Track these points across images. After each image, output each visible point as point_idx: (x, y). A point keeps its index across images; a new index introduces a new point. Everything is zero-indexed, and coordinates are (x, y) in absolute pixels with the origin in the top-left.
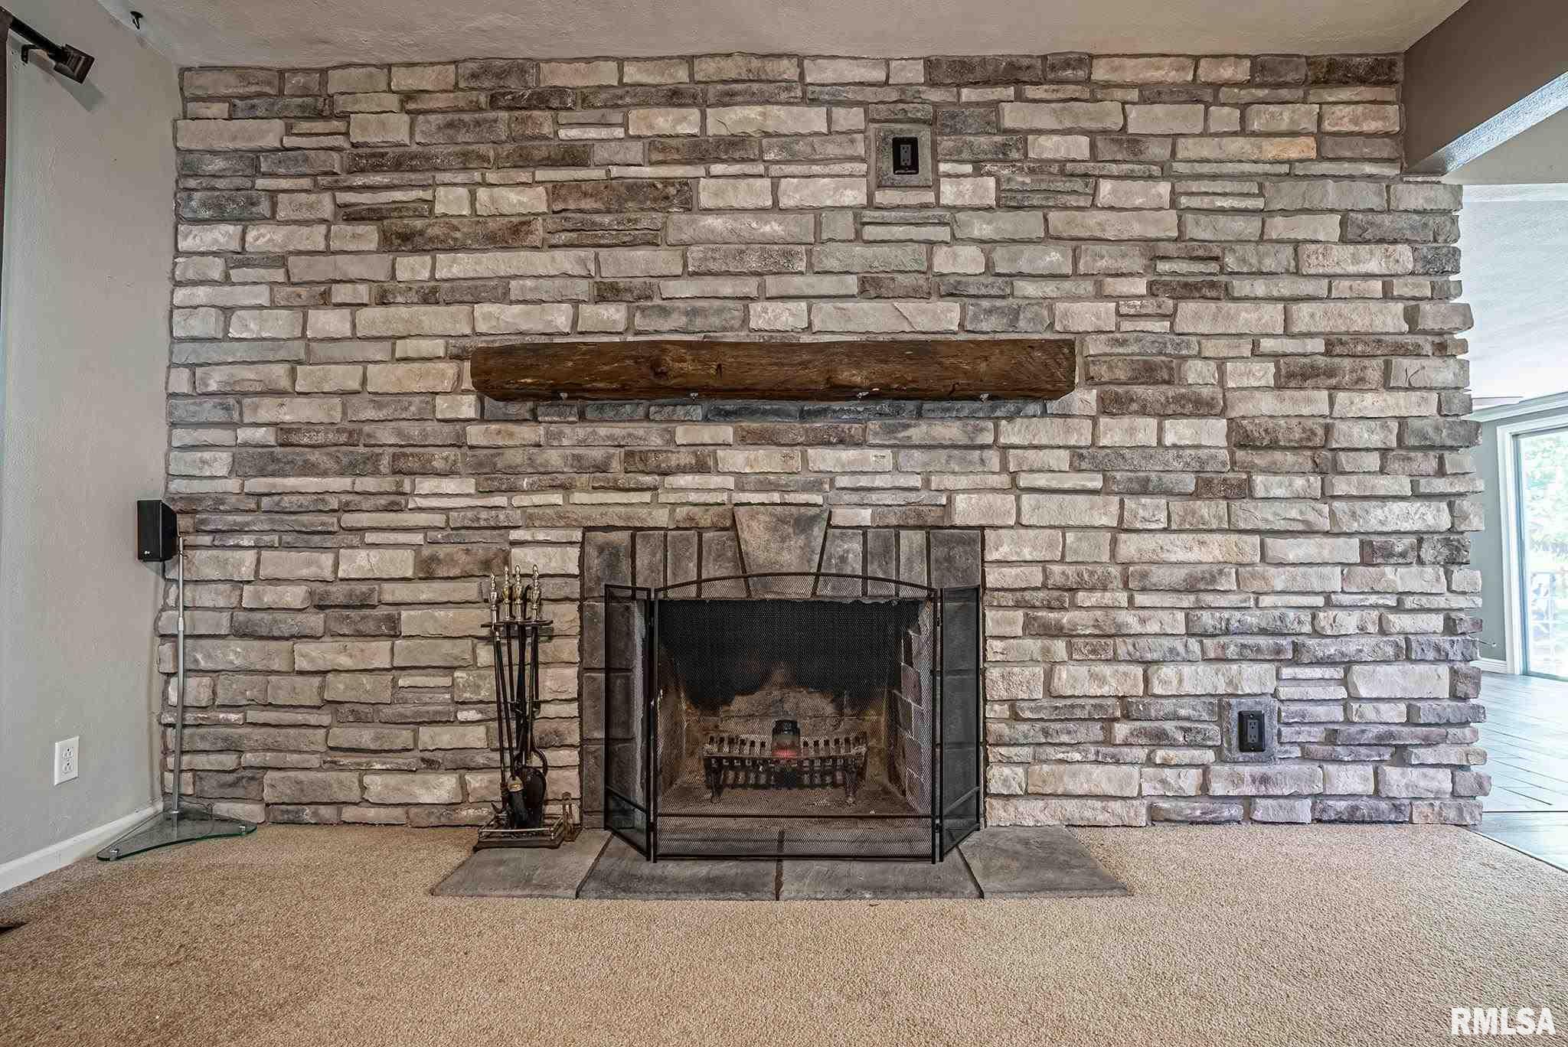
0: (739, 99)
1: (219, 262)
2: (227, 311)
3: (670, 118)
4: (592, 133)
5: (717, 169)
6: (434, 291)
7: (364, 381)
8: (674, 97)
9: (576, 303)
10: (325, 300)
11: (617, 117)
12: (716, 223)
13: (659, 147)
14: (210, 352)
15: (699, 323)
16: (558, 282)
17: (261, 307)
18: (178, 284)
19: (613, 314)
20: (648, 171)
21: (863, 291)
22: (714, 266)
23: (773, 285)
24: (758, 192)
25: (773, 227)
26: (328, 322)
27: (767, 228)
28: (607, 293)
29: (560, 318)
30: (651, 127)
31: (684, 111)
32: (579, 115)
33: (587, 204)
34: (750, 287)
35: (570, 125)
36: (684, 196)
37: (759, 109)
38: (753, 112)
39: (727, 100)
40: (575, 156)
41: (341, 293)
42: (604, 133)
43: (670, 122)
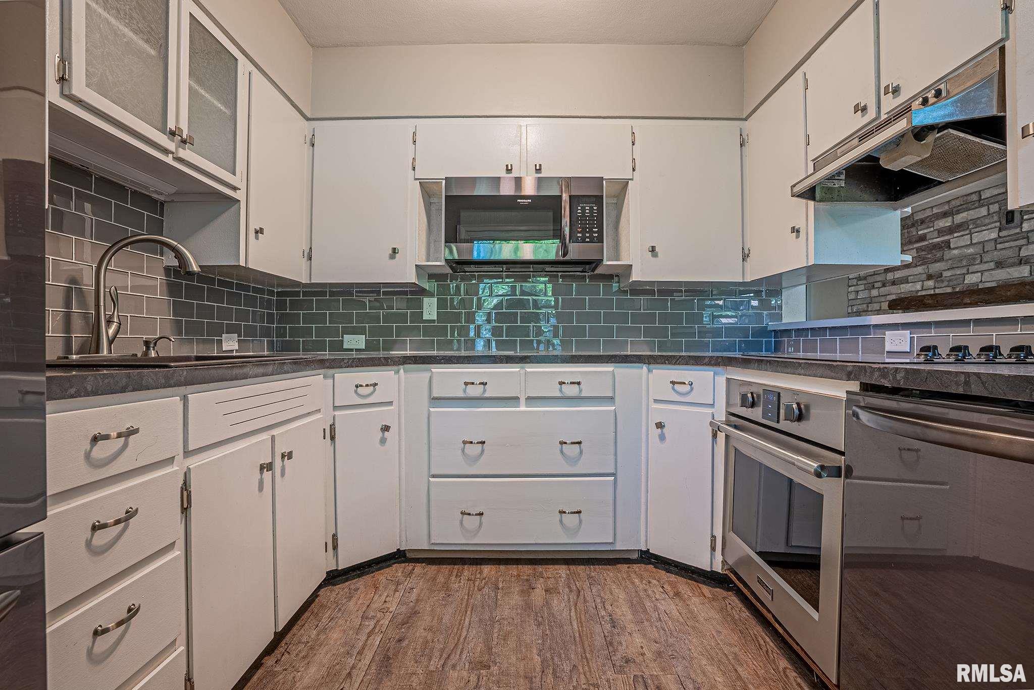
0: (960, 211)
1: (855, 280)
2: (857, 292)
3: (943, 222)
4: (926, 231)
5: (956, 235)
6: (894, 281)
7: (881, 307)
8: (945, 215)
9: (923, 281)
10: (873, 287)
11: (932, 225)
12: (956, 252)
13: (941, 232)
14: (854, 302)
15: (951, 283)
16: (919, 276)
17: (863, 290)
18: (850, 286)
19: (931, 283)
20: (938, 240)
22: (954, 266)
23: (972, 269)
24: (966, 240)
25: (971, 250)
26: (875, 293)
27: (969, 251)
28: (930, 277)
29: (918, 286)
30: (939, 226)
31: (947, 219)
32: (922, 227)
33: (923, 253)
34: (964, 271)
35: (921, 230)
36: (947, 244)
37: (966, 213)
38: (964, 214)
39: (958, 212)
40: (923, 238)
41: (876, 285)
42: (928, 230)
43: (946, 223)
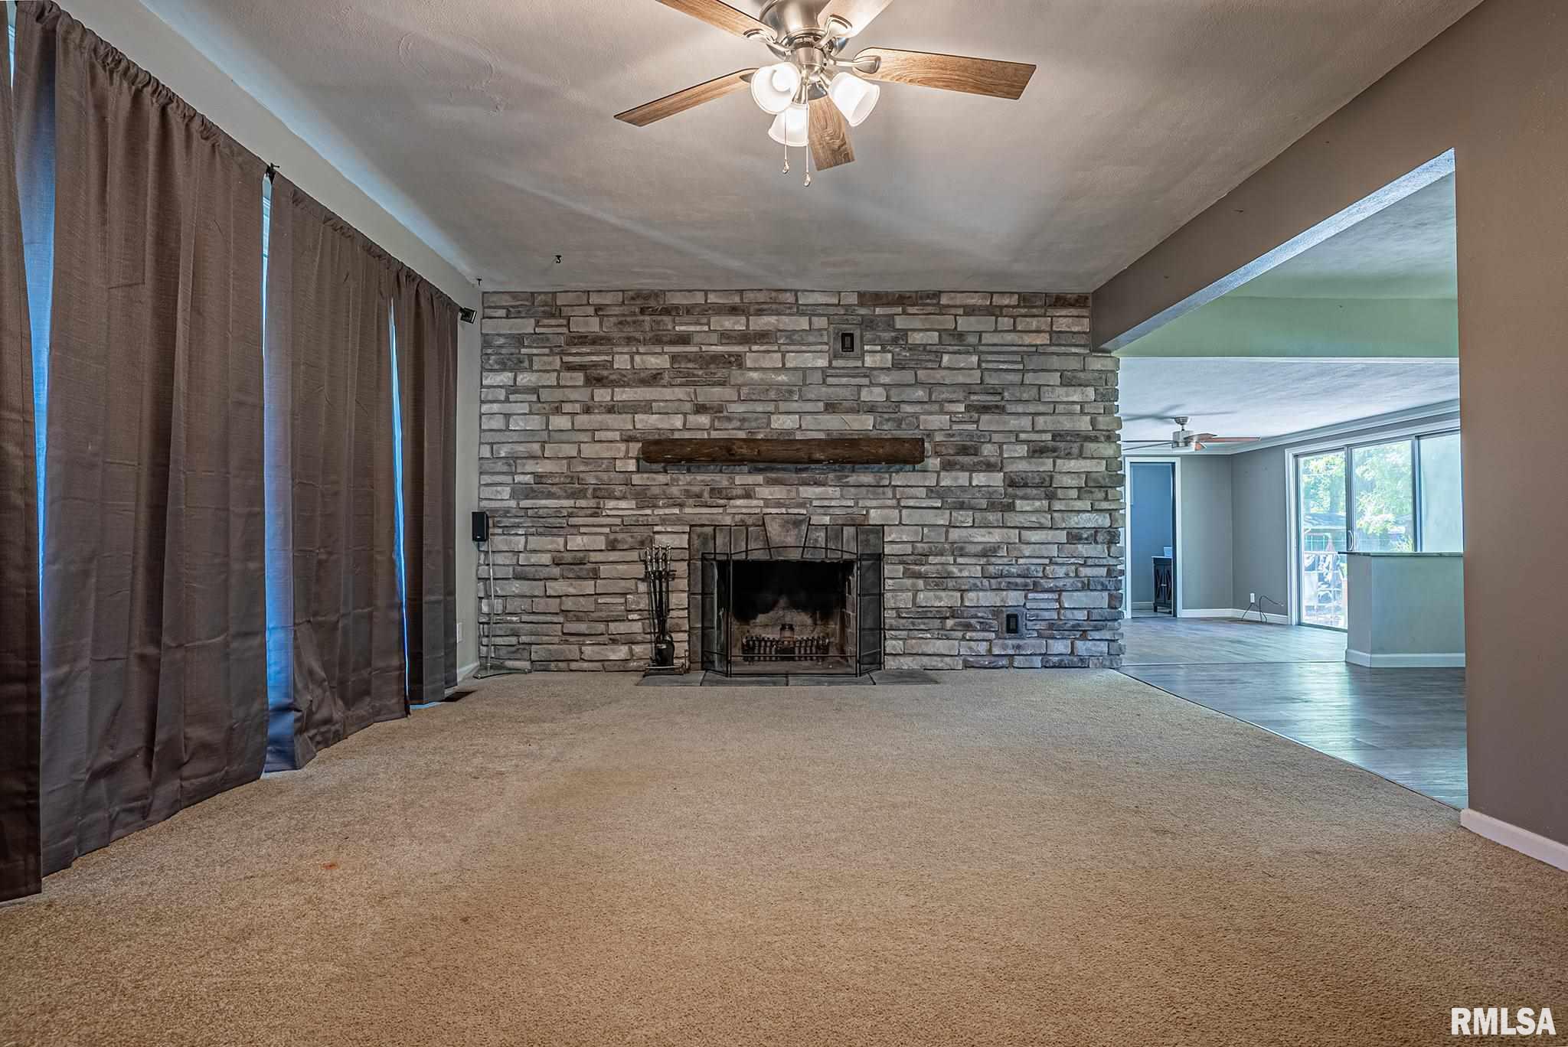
0: (765, 312)
1: (503, 391)
2: (507, 416)
3: (732, 321)
4: (692, 328)
5: (755, 348)
6: (613, 406)
7: (579, 451)
8: (734, 310)
9: (685, 414)
10: (558, 411)
11: (705, 321)
12: (755, 375)
13: (726, 337)
14: (498, 437)
15: (746, 425)
16: (676, 404)
17: (525, 414)
18: (482, 402)
19: (704, 420)
20: (720, 348)
21: (826, 409)
22: (754, 397)
23: (783, 406)
24: (775, 360)
25: (782, 378)
26: (560, 422)
27: (780, 378)
28: (700, 409)
29: (677, 422)
30: (722, 326)
31: (738, 318)
32: (686, 319)
33: (690, 365)
34: (771, 408)
35: (681, 324)
36: (738, 361)
37: (775, 317)
38: (773, 319)
39: (760, 312)
40: (684, 339)
41: (567, 408)
42: (698, 328)
43: (731, 323)
